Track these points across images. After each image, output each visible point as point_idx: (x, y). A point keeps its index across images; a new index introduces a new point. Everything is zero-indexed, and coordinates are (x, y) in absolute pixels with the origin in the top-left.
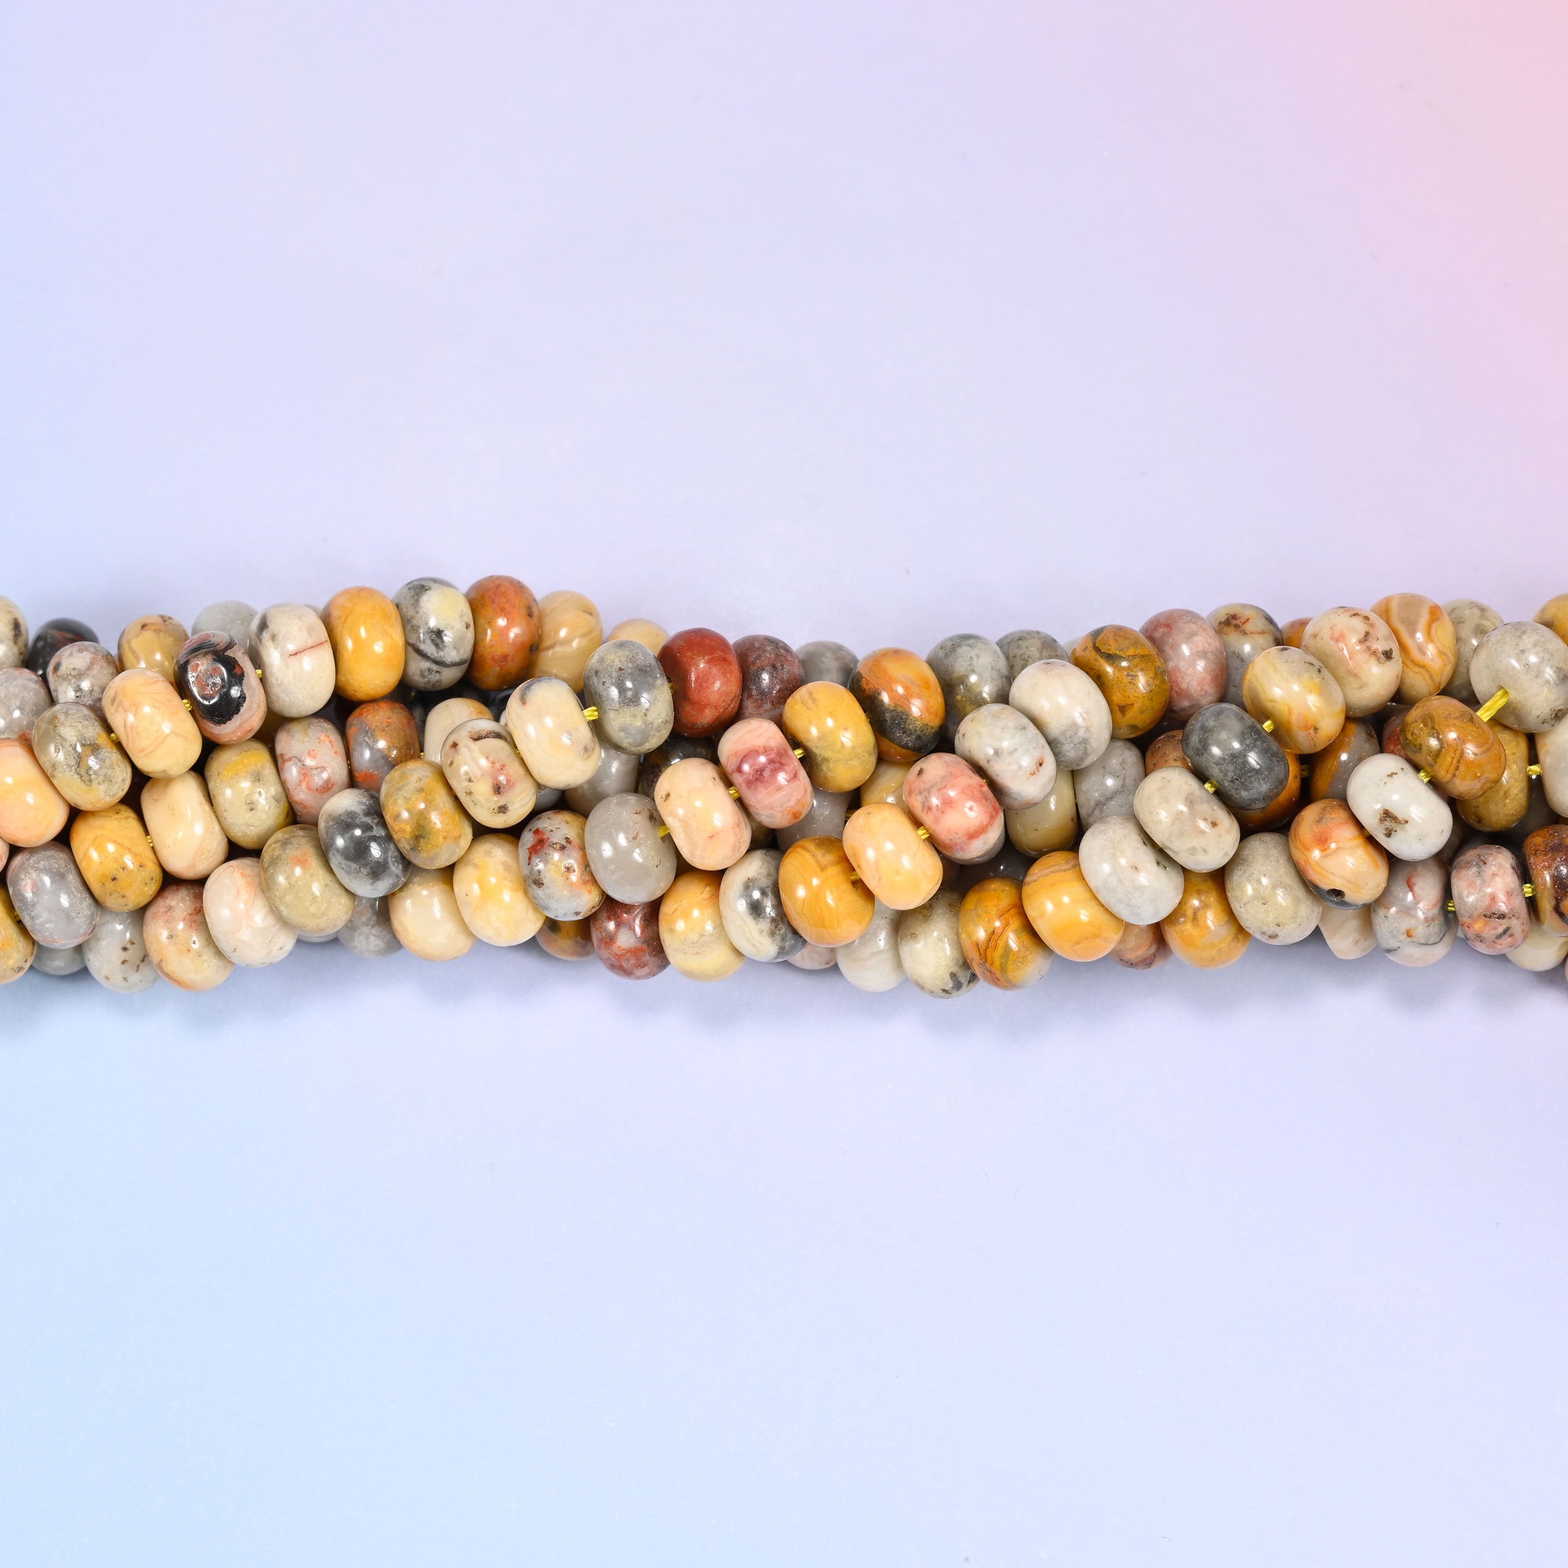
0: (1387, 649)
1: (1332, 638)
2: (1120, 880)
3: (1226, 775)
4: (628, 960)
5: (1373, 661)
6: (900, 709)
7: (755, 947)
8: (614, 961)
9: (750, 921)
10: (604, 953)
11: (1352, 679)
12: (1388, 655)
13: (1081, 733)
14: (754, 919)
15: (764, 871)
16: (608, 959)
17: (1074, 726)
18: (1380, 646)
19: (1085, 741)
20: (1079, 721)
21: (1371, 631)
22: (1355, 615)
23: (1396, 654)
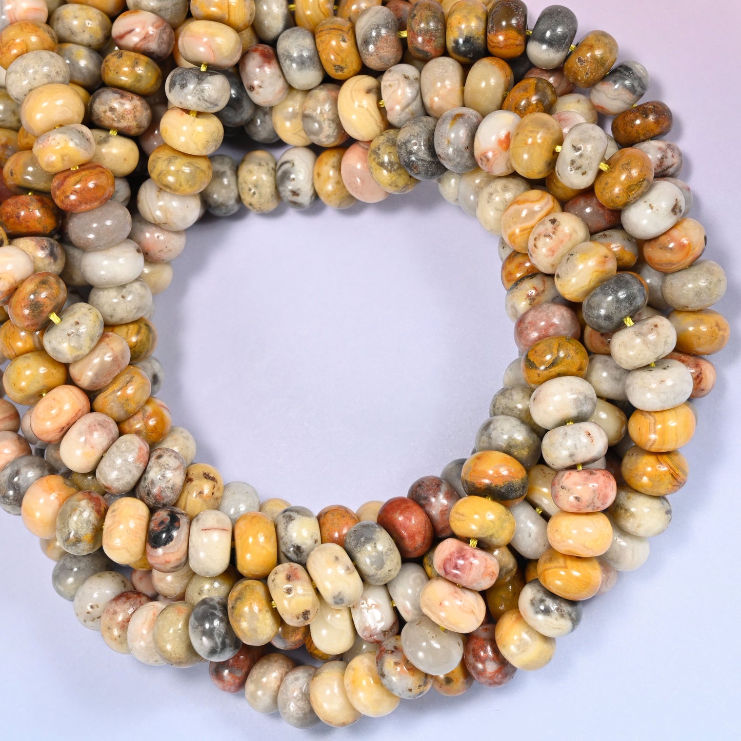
0: (550, 222)
1: (553, 255)
2: (664, 393)
3: (627, 308)
4: (497, 677)
5: (560, 229)
6: (506, 483)
7: (559, 629)
8: (490, 681)
9: (548, 618)
10: (483, 680)
11: (573, 238)
12: (553, 221)
13: (581, 397)
14: (548, 615)
15: (535, 591)
16: (486, 682)
17: (576, 400)
18: (549, 226)
19: (586, 397)
20: (575, 396)
21: (543, 234)
22: (535, 246)
23: (551, 218)
